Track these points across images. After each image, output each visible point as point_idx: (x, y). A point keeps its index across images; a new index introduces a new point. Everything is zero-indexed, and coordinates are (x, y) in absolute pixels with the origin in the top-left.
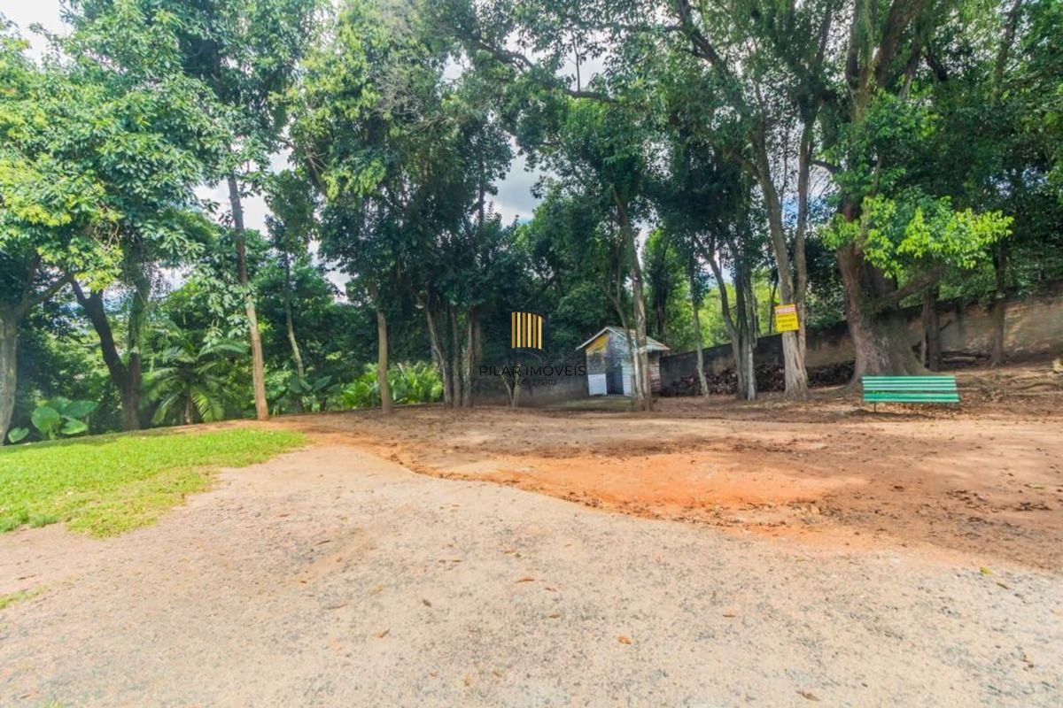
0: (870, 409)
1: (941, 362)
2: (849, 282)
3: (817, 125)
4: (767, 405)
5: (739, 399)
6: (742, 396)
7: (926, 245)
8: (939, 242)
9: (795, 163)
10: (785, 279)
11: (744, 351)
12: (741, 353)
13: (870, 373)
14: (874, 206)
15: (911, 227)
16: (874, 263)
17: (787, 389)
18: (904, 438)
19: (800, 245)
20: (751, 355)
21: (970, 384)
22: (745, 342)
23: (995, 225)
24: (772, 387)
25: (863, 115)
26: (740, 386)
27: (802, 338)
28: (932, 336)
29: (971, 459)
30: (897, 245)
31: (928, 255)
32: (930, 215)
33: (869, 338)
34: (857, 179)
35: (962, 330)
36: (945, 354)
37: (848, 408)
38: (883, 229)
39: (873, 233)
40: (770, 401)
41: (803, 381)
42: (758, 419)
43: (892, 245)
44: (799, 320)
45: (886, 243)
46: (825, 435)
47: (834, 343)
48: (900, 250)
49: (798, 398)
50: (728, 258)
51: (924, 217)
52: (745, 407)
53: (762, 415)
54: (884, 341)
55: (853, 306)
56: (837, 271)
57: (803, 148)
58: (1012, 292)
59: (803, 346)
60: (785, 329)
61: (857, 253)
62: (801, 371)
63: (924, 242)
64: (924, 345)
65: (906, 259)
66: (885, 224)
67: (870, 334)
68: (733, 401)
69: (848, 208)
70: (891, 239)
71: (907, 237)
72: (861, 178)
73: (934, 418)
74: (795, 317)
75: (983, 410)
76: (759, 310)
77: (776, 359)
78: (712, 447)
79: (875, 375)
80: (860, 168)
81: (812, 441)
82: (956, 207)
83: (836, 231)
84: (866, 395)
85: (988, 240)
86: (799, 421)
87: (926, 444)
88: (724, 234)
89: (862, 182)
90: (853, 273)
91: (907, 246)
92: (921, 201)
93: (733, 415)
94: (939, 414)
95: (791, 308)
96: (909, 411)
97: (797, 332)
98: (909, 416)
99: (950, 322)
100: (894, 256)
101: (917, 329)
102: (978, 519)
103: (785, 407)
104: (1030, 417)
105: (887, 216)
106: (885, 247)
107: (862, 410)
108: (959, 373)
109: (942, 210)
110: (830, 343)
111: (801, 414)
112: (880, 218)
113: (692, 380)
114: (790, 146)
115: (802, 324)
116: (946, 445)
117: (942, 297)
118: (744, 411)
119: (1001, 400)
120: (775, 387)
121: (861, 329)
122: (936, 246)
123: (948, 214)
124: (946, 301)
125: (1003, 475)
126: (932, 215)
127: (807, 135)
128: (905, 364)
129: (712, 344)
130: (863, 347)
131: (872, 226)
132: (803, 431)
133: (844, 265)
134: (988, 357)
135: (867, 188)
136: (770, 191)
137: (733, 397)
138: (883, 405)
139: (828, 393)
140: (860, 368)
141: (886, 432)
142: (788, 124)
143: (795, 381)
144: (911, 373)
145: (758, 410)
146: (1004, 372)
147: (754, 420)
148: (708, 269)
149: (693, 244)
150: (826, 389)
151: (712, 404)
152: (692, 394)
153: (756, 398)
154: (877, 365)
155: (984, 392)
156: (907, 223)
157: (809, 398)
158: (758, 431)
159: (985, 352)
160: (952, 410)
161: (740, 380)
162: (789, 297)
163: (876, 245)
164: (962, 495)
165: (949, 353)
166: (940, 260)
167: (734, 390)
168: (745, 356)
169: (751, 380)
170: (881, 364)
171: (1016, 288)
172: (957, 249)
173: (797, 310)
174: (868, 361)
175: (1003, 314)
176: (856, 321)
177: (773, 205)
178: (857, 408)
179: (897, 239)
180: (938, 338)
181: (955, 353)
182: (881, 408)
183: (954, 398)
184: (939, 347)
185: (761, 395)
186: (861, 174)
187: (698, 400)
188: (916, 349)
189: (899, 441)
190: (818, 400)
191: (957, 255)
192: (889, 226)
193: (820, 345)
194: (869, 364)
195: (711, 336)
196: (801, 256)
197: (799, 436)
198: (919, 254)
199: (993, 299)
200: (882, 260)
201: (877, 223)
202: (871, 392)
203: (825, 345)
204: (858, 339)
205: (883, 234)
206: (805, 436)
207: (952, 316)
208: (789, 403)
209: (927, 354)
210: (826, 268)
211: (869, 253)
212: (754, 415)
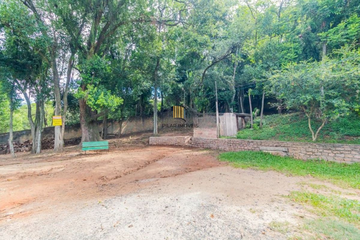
0: (84, 153)
1: (106, 136)
2: (82, 110)
3: (76, 55)
4: (44, 155)
5: (32, 153)
6: (34, 152)
7: (104, 103)
8: (107, 103)
9: (66, 65)
10: (58, 106)
11: (37, 133)
12: (35, 134)
13: (86, 141)
14: (90, 87)
15: (100, 97)
16: (89, 106)
17: (55, 148)
18: (91, 162)
19: (66, 95)
20: (40, 135)
21: (112, 143)
22: (38, 129)
23: (120, 101)
24: (49, 147)
25: (90, 59)
26: (33, 147)
27: (63, 128)
28: (105, 129)
29: (108, 166)
30: (96, 101)
31: (104, 106)
32: (105, 95)
33: (87, 129)
34: (87, 78)
35: (113, 127)
36: (108, 134)
37: (77, 153)
38: (92, 95)
39: (90, 96)
40: (47, 153)
41: (62, 144)
42: (39, 162)
43: (94, 101)
44: (63, 122)
45: (93, 100)
46: (65, 165)
47: (76, 131)
48: (96, 103)
49: (59, 151)
50: (33, 93)
51: (104, 94)
52: (34, 157)
53: (41, 159)
54: (91, 130)
55: (83, 119)
56: (79, 106)
57: (70, 62)
58: (123, 119)
59: (63, 131)
60: (56, 125)
61: (85, 101)
62: (61, 141)
63: (103, 102)
64: (102, 132)
65: (98, 106)
66: (93, 94)
67: (87, 128)
68: (29, 155)
69: (83, 86)
70: (94, 99)
71: (99, 99)
72: (88, 78)
73: (102, 154)
74: (61, 121)
75: (114, 150)
76: (48, 116)
77: (53, 136)
78: (6, 179)
79: (87, 142)
80: (88, 74)
81: (59, 168)
82: (112, 94)
83: (79, 93)
84: (83, 148)
85: (118, 104)
86: (57, 161)
87: (97, 163)
88: (33, 83)
89: (88, 79)
90: (83, 108)
91: (98, 102)
92: (103, 90)
93: (26, 161)
94: (103, 153)
95: (60, 117)
96: (95, 153)
97: (61, 126)
98: (95, 154)
99: (110, 125)
100: (95, 105)
101: (101, 127)
102: (104, 185)
103: (52, 155)
104: (123, 151)
105: (94, 92)
106: (93, 101)
107: (82, 154)
108: (110, 140)
109: (109, 94)
110: (75, 130)
111: (59, 157)
112: (92, 92)
113: (6, 146)
114: (65, 58)
115: (64, 124)
116: (102, 162)
117: (109, 118)
118: (32, 159)
119: (118, 147)
120: (51, 147)
121: (84, 126)
122: (106, 104)
123: (110, 95)
124: (109, 119)
125: (113, 169)
126: (106, 95)
127: (72, 58)
128: (97, 138)
129: (22, 129)
130: (84, 132)
131: (89, 94)
132: (57, 164)
133: (81, 104)
134: (118, 135)
135: (90, 82)
136: (55, 73)
137: (29, 153)
138: (88, 151)
139: (71, 148)
140: (83, 139)
141: (86, 161)
142: (65, 51)
143: (58, 145)
144: (98, 140)
145: (40, 158)
146: (120, 139)
147: (36, 162)
148: (22, 96)
149: (14, 83)
150: (71, 147)
151: (15, 157)
152: (5, 153)
153: (40, 152)
154: (88, 138)
155: (115, 145)
156: (99, 95)
157: (64, 150)
158: (36, 167)
159: (117, 134)
160: (107, 151)
161: (33, 145)
162: (59, 113)
163: (90, 100)
164: (102, 178)
165: (109, 134)
166: (107, 108)
167: (30, 150)
168: (37, 135)
169: (39, 145)
170: (89, 138)
171: (125, 117)
172: (111, 105)
173: (62, 118)
174: (86, 137)
175: (122, 124)
176: (83, 124)
177: (56, 78)
178: (80, 153)
179: (96, 99)
180: (107, 130)
181: (111, 134)
182: (88, 152)
183: (107, 148)
184: (107, 132)
185: (43, 151)
186: (88, 77)
187: (8, 156)
188: (100, 133)
189: (89, 163)
190: (67, 151)
191: (111, 107)
192: (94, 95)
193: (71, 131)
194: (86, 138)
195: (22, 126)
196: (65, 99)
197: (54, 167)
198: (101, 105)
199: (119, 120)
200: (91, 105)
201: (91, 93)
202: (85, 147)
203: (73, 131)
204: (83, 129)
205: (92, 97)
206: (57, 167)
207: (110, 124)
208: (55, 154)
209: (103, 134)
210: (75, 104)
211: (88, 102)
212: (37, 160)
